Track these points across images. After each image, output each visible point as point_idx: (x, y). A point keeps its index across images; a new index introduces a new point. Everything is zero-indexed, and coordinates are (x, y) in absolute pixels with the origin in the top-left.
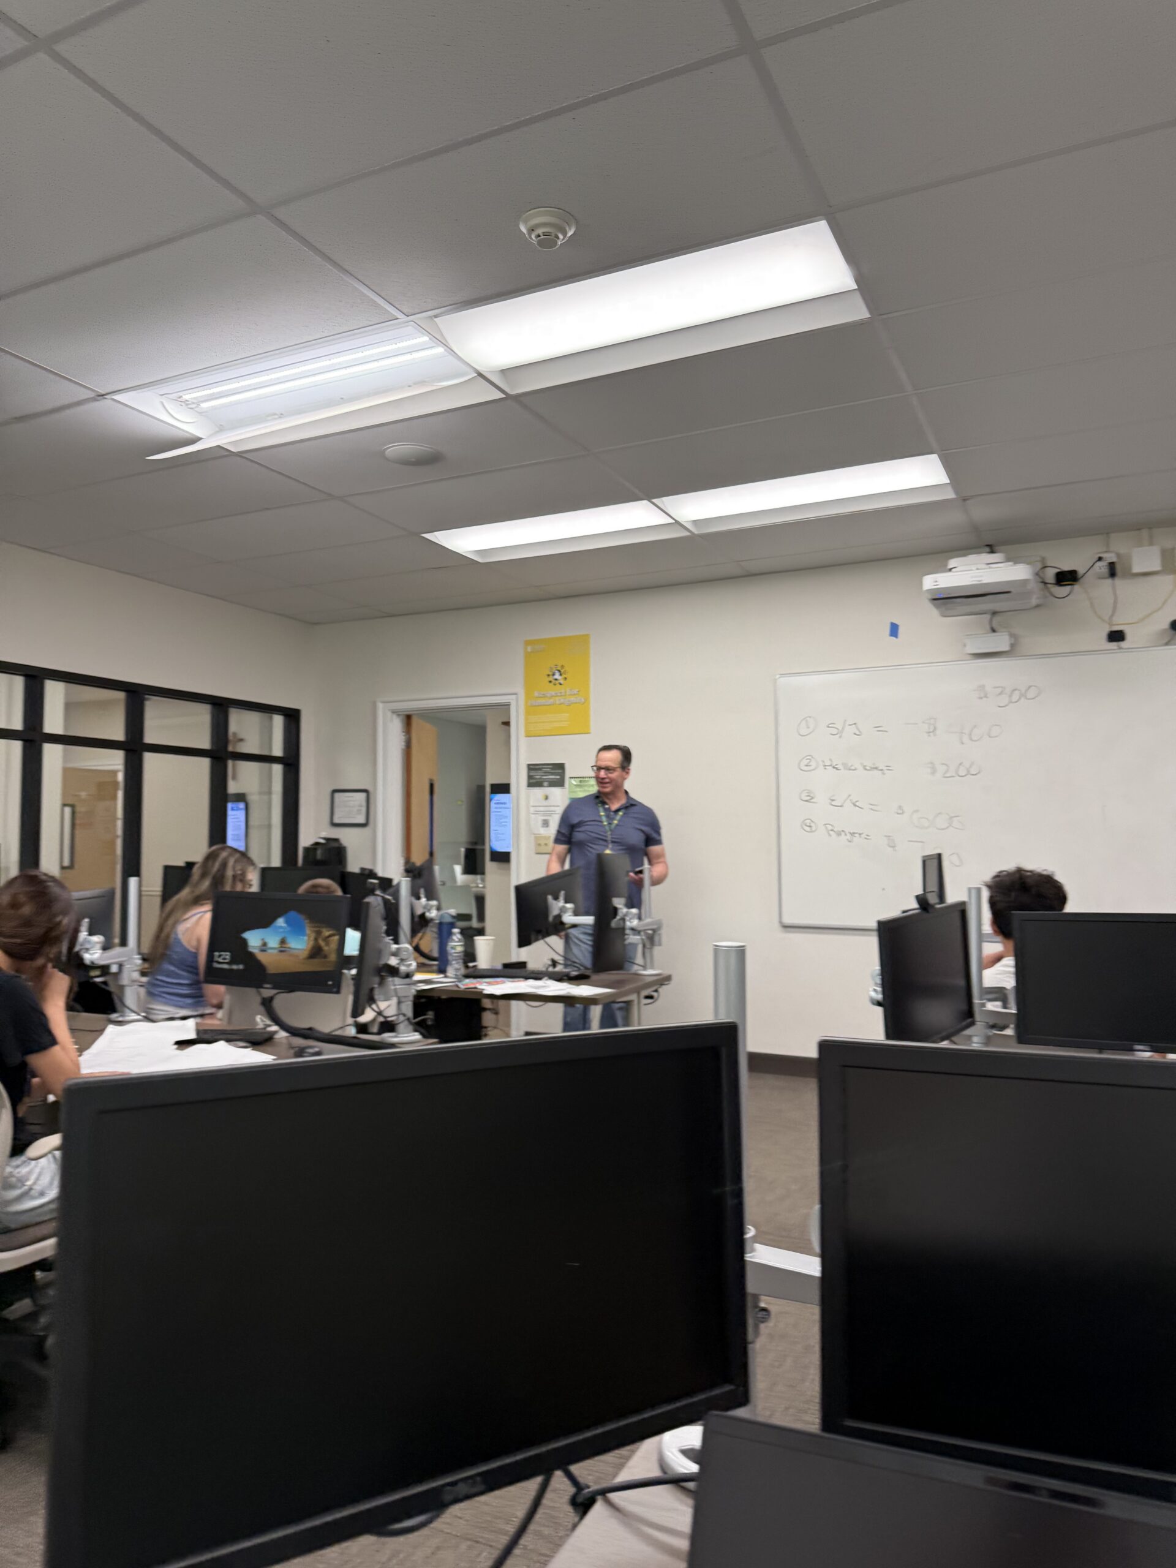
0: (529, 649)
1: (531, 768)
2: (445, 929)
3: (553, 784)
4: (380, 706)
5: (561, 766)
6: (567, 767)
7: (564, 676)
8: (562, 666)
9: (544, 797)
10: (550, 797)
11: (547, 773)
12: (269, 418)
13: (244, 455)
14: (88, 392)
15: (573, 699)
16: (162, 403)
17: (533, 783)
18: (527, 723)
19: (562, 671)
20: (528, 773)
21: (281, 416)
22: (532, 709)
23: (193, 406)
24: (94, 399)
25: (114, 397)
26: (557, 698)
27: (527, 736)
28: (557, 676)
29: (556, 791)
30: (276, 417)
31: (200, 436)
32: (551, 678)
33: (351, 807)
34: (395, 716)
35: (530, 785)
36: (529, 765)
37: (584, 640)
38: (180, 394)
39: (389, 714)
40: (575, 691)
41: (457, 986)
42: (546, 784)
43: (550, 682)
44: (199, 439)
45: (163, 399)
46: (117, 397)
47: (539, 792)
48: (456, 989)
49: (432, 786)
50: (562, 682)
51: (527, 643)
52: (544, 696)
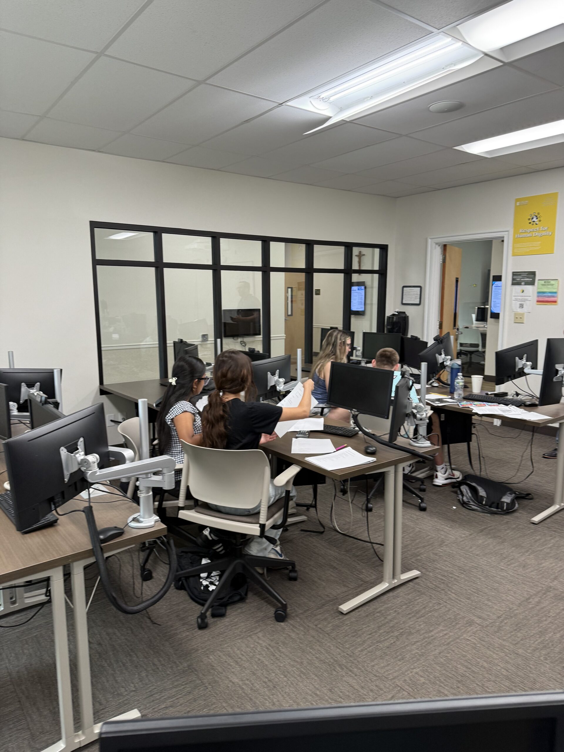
0: (518, 204)
1: (514, 274)
2: (454, 371)
3: (527, 283)
4: (429, 241)
5: (534, 273)
6: (537, 274)
7: (539, 219)
8: (538, 213)
9: (522, 291)
10: (525, 291)
11: (524, 277)
12: (366, 100)
13: (354, 122)
14: (275, 103)
15: (544, 233)
16: (310, 101)
17: (515, 283)
18: (514, 248)
19: (538, 216)
20: (513, 277)
21: (372, 97)
22: (516, 240)
23: (326, 100)
24: (277, 107)
25: (287, 104)
26: (534, 233)
27: (514, 255)
28: (535, 219)
29: (529, 288)
30: (369, 98)
31: (331, 115)
32: (530, 221)
33: (412, 296)
34: (437, 246)
35: (513, 284)
36: (513, 272)
37: (555, 196)
38: (319, 95)
39: (434, 244)
40: (546, 228)
41: (458, 405)
42: (523, 283)
43: (530, 223)
44: (330, 118)
45: (311, 99)
46: (288, 104)
47: (518, 288)
48: (458, 407)
49: (457, 281)
50: (537, 223)
51: (517, 200)
52: (525, 232)
